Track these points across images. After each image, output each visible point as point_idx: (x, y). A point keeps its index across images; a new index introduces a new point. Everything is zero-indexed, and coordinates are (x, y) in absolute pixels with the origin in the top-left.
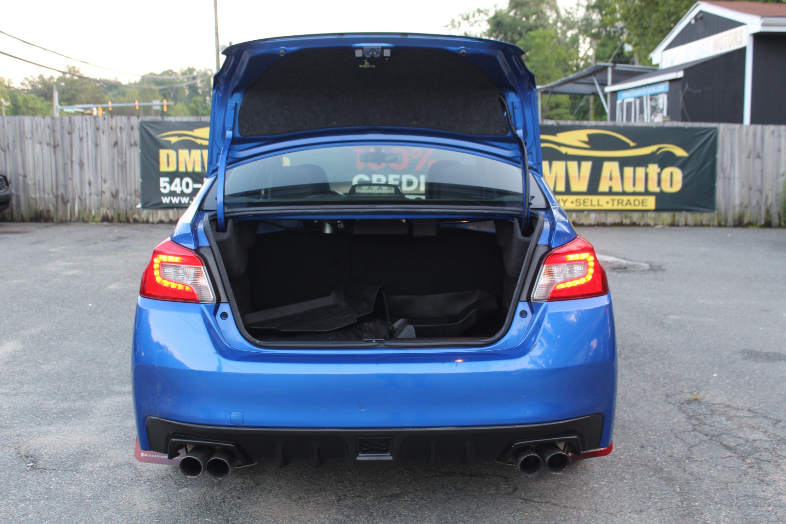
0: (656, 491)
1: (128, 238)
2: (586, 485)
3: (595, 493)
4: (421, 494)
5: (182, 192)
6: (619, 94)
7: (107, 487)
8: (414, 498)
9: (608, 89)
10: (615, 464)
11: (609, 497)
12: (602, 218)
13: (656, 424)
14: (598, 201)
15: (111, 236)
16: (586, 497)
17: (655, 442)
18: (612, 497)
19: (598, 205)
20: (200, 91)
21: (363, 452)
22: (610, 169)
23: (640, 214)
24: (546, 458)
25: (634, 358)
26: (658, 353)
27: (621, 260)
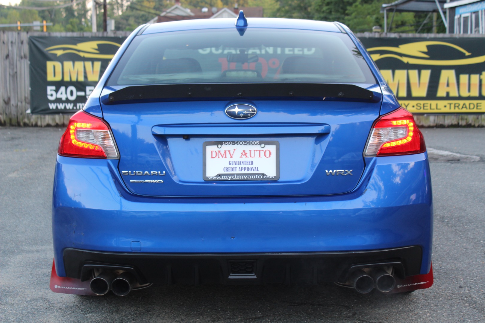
0: (469, 317)
1: (20, 138)
2: (412, 312)
3: (419, 317)
4: (279, 317)
5: (67, 99)
6: (457, 9)
7: (27, 313)
8: (273, 320)
9: (447, 6)
10: (437, 298)
11: (430, 320)
12: (440, 120)
13: (473, 272)
14: (437, 105)
15: (5, 137)
16: (412, 320)
17: (471, 284)
18: (433, 320)
19: (437, 109)
20: (76, 14)
21: (234, 273)
22: (448, 76)
23: (475, 116)
24: (377, 279)
25: (459, 226)
26: (481, 223)
27: (454, 154)
